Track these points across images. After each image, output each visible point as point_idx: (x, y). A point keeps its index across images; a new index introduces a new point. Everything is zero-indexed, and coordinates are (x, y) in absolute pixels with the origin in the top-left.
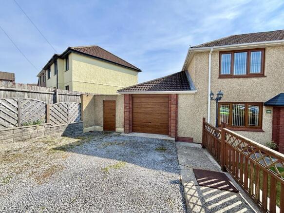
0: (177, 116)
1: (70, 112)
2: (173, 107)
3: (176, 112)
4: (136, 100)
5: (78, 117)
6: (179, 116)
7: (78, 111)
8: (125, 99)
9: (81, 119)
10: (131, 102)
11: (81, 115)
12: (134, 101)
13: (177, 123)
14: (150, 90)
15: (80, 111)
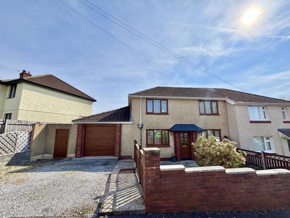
0: (120, 140)
1: (18, 141)
2: (118, 134)
3: (120, 137)
4: (88, 129)
5: (27, 146)
6: (122, 140)
7: (27, 140)
8: (78, 128)
9: (29, 148)
10: (84, 131)
11: (29, 144)
12: (87, 130)
13: (120, 145)
14: (101, 121)
15: (30, 140)
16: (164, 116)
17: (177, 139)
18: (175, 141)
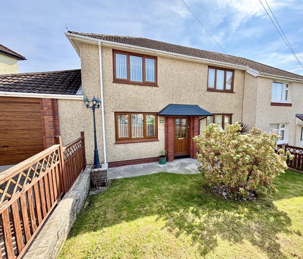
2: (48, 118)
16: (149, 88)
17: (169, 128)
18: (167, 132)
